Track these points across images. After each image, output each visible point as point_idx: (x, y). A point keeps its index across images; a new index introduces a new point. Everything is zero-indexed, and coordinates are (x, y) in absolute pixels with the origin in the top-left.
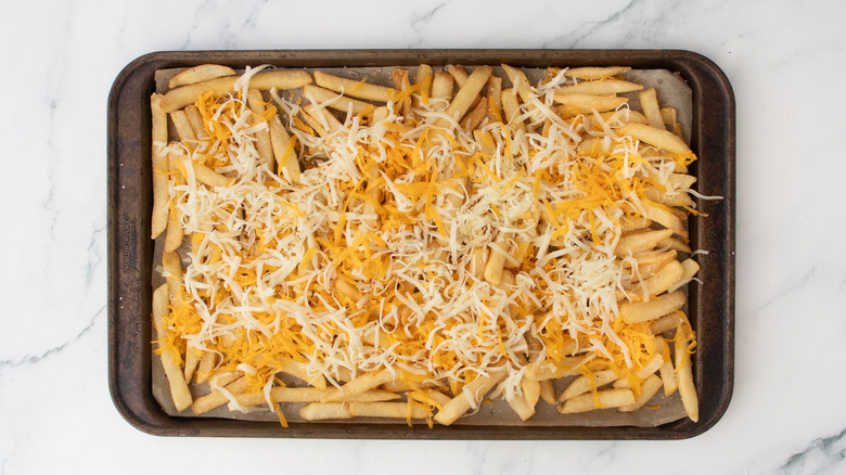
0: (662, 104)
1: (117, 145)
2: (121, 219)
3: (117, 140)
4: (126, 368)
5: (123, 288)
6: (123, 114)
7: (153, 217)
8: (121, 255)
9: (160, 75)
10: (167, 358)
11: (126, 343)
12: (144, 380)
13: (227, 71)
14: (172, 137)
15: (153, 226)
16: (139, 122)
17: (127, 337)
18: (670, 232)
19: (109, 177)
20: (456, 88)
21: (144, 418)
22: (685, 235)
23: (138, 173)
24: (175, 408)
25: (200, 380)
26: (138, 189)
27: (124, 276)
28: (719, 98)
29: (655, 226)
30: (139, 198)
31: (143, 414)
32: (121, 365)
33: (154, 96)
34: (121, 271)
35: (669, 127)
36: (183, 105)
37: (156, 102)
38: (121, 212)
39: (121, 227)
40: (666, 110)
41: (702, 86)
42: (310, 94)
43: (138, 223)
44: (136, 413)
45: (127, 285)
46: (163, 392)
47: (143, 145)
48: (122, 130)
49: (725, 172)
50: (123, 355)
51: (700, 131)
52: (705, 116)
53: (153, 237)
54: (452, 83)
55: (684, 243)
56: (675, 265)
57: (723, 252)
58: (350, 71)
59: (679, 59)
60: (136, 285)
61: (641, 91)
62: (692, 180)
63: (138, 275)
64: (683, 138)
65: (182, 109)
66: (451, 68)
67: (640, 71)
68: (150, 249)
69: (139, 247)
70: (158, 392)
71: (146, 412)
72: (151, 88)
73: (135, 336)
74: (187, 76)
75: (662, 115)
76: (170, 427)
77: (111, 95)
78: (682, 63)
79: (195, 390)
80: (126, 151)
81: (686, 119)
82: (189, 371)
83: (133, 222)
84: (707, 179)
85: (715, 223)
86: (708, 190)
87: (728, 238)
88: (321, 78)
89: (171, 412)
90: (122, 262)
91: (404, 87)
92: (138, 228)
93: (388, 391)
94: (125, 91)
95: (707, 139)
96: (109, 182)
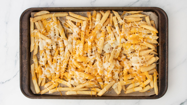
0: (150, 20)
1: (22, 30)
2: (23, 47)
5: (23, 64)
6: (23, 23)
7: (31, 47)
8: (23, 56)
9: (32, 13)
10: (34, 81)
11: (24, 77)
12: (28, 86)
13: (48, 12)
14: (35, 28)
15: (31, 49)
16: (27, 24)
17: (24, 75)
18: (153, 50)
19: (20, 37)
20: (102, 16)
21: (28, 95)
22: (156, 50)
23: (27, 37)
24: (36, 92)
25: (42, 85)
26: (27, 40)
27: (23, 61)
28: (164, 18)
29: (149, 49)
30: (27, 42)
32: (23, 82)
33: (31, 18)
34: (23, 60)
35: (152, 25)
36: (38, 20)
37: (31, 19)
38: (23, 46)
39: (23, 49)
41: (160, 16)
42: (68, 18)
44: (26, 93)
47: (28, 30)
48: (23, 26)
49: (166, 36)
50: (23, 80)
51: (160, 26)
52: (161, 23)
53: (31, 52)
54: (101, 15)
55: (156, 52)
56: (154, 58)
57: (165, 55)
58: (78, 13)
60: (26, 63)
61: (145, 17)
62: (157, 37)
63: (27, 61)
64: (156, 28)
65: (37, 21)
66: (101, 12)
67: (146, 12)
68: (30, 54)
69: (27, 54)
70: (32, 88)
71: (29, 93)
72: (30, 16)
73: (26, 75)
74: (38, 14)
75: (150, 22)
76: (34, 97)
77: (20, 18)
78: (156, 10)
79: (41, 88)
80: (24, 31)
81: (156, 23)
82: (39, 83)
83: (26, 48)
84: (162, 37)
85: (163, 48)
86: (162, 40)
87: (167, 52)
88: (71, 14)
89: (34, 93)
90: (23, 57)
91: (90, 16)
92: (27, 49)
93: (86, 88)
94: (24, 17)
95: (162, 28)
96: (20, 39)
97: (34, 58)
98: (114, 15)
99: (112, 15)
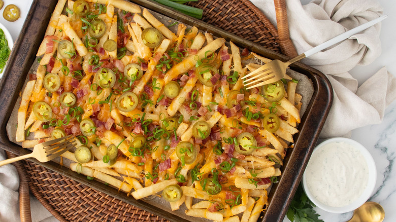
0: (297, 91)
1: (37, 5)
2: (25, 40)
3: (37, 3)
5: (12, 72)
7: (41, 46)
8: (18, 57)
10: (21, 115)
11: (3, 99)
12: (4, 119)
14: (64, 12)
15: (39, 50)
18: (276, 152)
19: (27, 18)
20: (205, 44)
22: (283, 155)
23: (41, 22)
24: (14, 138)
25: (31, 130)
26: (38, 30)
27: (15, 67)
28: (326, 99)
29: (271, 146)
30: (37, 34)
34: (15, 65)
35: (296, 105)
38: (26, 36)
39: (23, 43)
40: (298, 95)
41: (320, 91)
42: (137, 19)
43: (32, 45)
45: (14, 72)
46: (11, 128)
47: (49, 10)
49: (313, 135)
51: (311, 110)
52: (315, 105)
53: (37, 55)
54: (204, 41)
55: (281, 159)
56: (273, 169)
57: (297, 172)
58: (161, 16)
59: (314, 74)
60: (18, 74)
61: (291, 81)
62: (295, 131)
63: (21, 69)
64: (300, 113)
66: (206, 34)
67: (294, 72)
68: (33, 58)
69: (27, 57)
70: (9, 128)
73: (9, 97)
75: (295, 95)
76: (7, 146)
78: (315, 76)
79: (28, 135)
80: (39, 10)
81: (306, 101)
82: (29, 123)
83: (30, 44)
84: (305, 135)
85: (299, 157)
86: (303, 140)
87: (302, 166)
88: (146, 13)
89: (11, 139)
90: (17, 60)
91: (181, 33)
92: (31, 48)
93: (116, 172)
95: (312, 116)
96: (26, 21)
97: (40, 71)
98: (230, 51)
99: (226, 48)
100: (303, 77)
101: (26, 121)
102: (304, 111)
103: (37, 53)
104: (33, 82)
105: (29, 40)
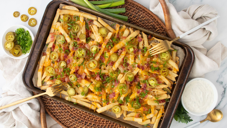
0: (177, 55)
1: (45, 18)
2: (40, 36)
3: (45, 17)
4: (28, 71)
5: (34, 52)
6: (49, 11)
7: (48, 38)
8: (37, 44)
9: (61, 5)
10: (39, 73)
11: (30, 65)
12: (31, 76)
13: (78, 10)
14: (59, 21)
15: (47, 40)
16: (52, 14)
17: (31, 64)
18: (168, 86)
19: (40, 25)
20: (130, 34)
21: (28, 85)
22: (171, 88)
23: (47, 26)
24: (37, 85)
25: (45, 81)
26: (46, 30)
27: (35, 49)
28: (191, 59)
29: (165, 84)
30: (45, 32)
31: (28, 83)
32: (27, 70)
33: (58, 9)
34: (35, 48)
35: (176, 62)
36: (64, 14)
38: (40, 34)
39: (39, 37)
40: (177, 57)
41: (188, 55)
42: (95, 23)
43: (43, 38)
44: (27, 83)
46: (35, 80)
47: (51, 20)
48: (47, 14)
49: (186, 77)
50: (28, 68)
51: (184, 65)
52: (186, 62)
53: (46, 43)
54: (129, 32)
55: (170, 90)
56: (166, 95)
57: (178, 96)
58: (107, 21)
59: (185, 46)
60: (37, 53)
61: (173, 50)
62: (177, 75)
63: (39, 50)
64: (178, 66)
66: (130, 29)
67: (174, 46)
68: (44, 44)
69: (41, 44)
70: (34, 80)
71: (29, 84)
72: (58, 7)
73: (33, 64)
74: (67, 7)
75: (176, 58)
76: (33, 89)
77: (48, 5)
78: (185, 48)
79: (43, 83)
80: (46, 20)
81: (181, 60)
83: (42, 37)
84: (181, 77)
85: (179, 88)
86: (180, 80)
87: (181, 93)
88: (99, 19)
89: (35, 86)
90: (36, 46)
91: (118, 29)
93: (88, 100)
94: (52, 6)
95: (184, 68)
97: (48, 51)
98: (142, 37)
99: (140, 35)
100: (179, 48)
101: (42, 76)
102: (180, 65)
103: (46, 42)
104: (45, 56)
105: (42, 36)
